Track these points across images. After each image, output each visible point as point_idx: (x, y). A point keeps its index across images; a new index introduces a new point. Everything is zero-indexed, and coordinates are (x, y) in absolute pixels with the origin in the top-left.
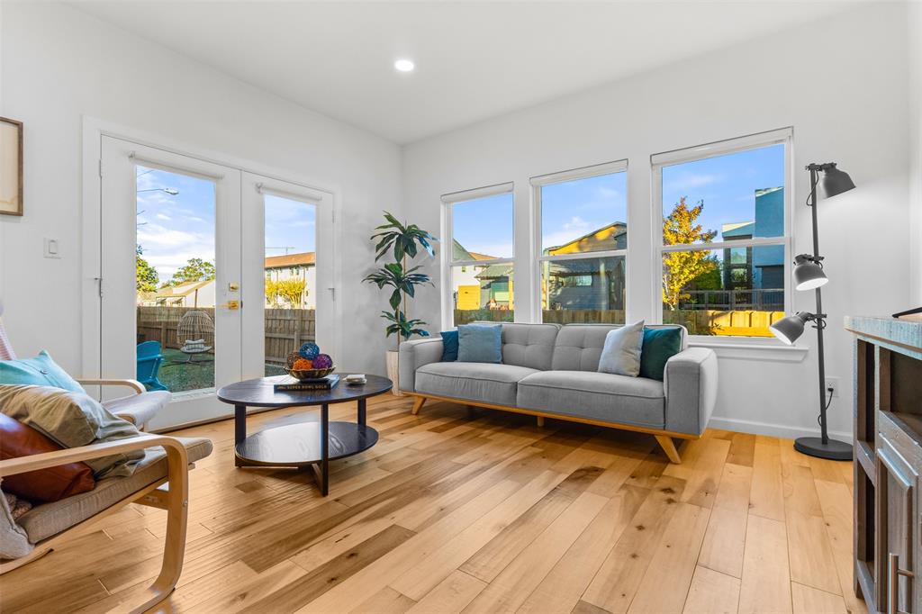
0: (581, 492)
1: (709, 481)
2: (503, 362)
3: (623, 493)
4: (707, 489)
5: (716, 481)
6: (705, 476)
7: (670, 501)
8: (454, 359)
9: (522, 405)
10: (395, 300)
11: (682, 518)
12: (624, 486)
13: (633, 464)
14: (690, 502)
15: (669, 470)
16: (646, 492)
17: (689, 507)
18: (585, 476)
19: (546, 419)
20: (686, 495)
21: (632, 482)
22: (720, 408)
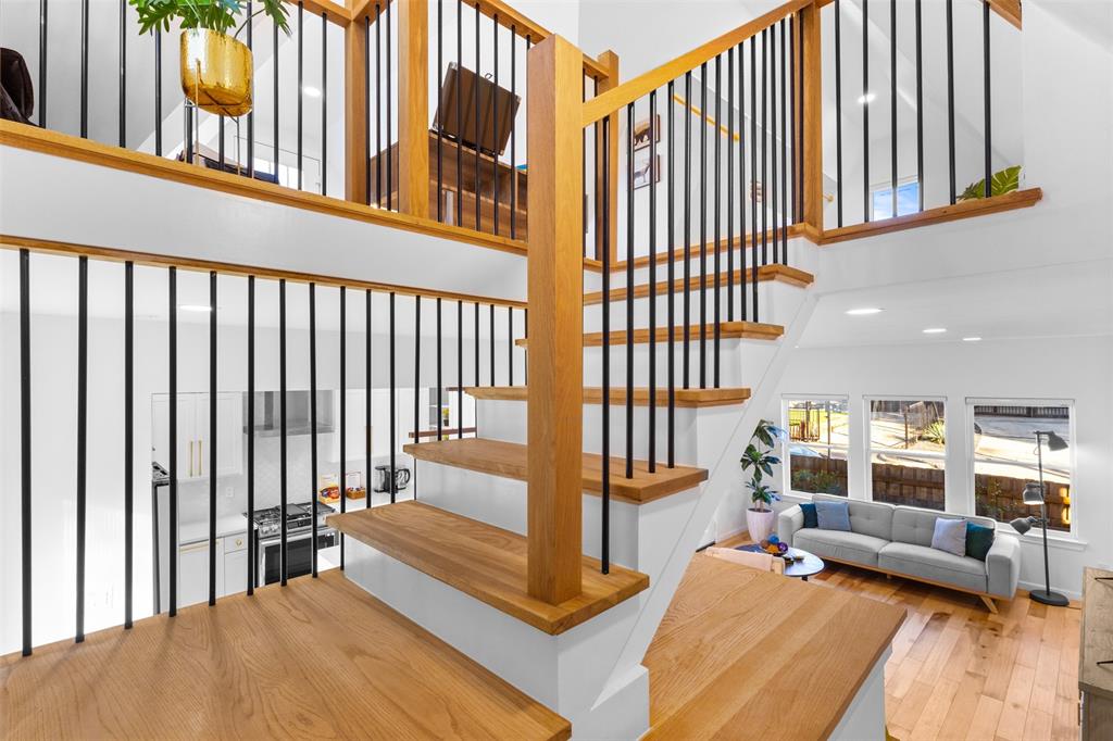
0: (943, 627)
1: (1018, 626)
2: (852, 531)
3: (968, 629)
4: (1017, 630)
5: (1022, 626)
6: (1015, 622)
7: (996, 635)
8: (815, 525)
9: (882, 567)
10: (758, 475)
11: (1005, 644)
12: (967, 625)
13: (967, 612)
14: (1008, 636)
15: (991, 617)
16: (981, 630)
17: (1006, 640)
18: (941, 617)
19: (892, 576)
20: (1005, 633)
21: (970, 623)
22: (1023, 575)
